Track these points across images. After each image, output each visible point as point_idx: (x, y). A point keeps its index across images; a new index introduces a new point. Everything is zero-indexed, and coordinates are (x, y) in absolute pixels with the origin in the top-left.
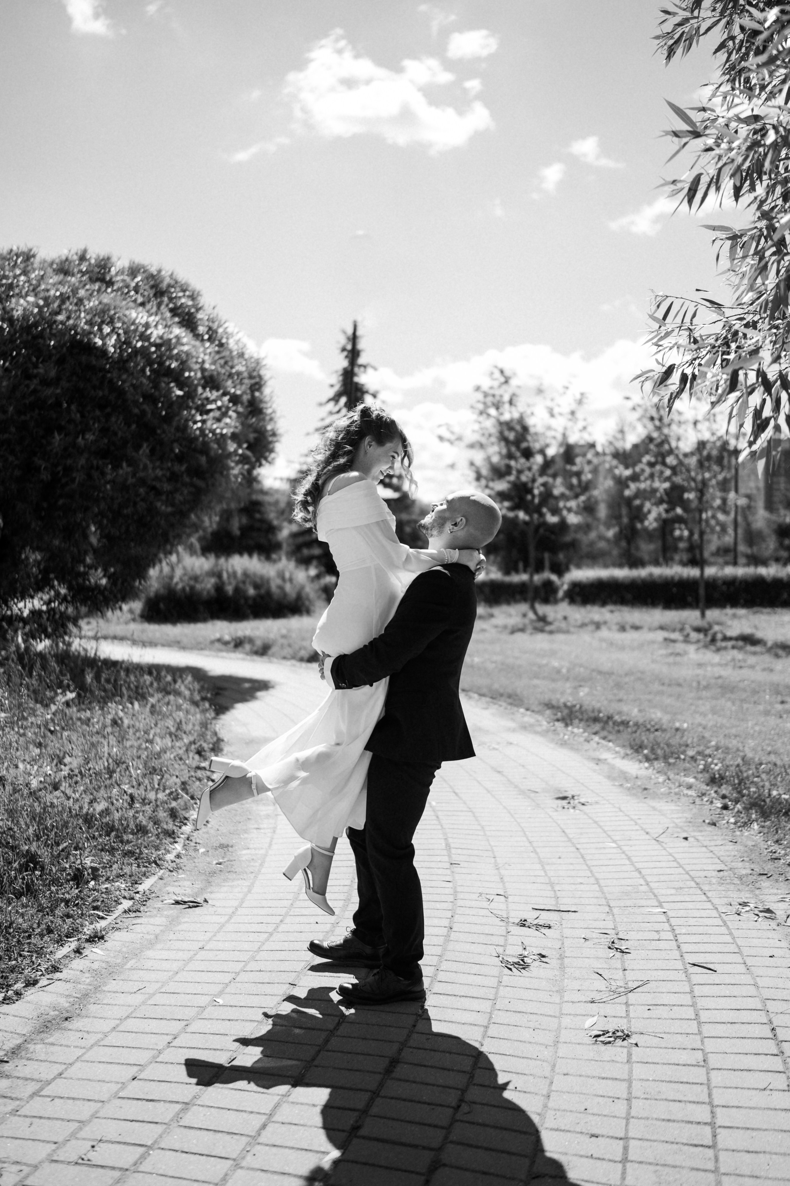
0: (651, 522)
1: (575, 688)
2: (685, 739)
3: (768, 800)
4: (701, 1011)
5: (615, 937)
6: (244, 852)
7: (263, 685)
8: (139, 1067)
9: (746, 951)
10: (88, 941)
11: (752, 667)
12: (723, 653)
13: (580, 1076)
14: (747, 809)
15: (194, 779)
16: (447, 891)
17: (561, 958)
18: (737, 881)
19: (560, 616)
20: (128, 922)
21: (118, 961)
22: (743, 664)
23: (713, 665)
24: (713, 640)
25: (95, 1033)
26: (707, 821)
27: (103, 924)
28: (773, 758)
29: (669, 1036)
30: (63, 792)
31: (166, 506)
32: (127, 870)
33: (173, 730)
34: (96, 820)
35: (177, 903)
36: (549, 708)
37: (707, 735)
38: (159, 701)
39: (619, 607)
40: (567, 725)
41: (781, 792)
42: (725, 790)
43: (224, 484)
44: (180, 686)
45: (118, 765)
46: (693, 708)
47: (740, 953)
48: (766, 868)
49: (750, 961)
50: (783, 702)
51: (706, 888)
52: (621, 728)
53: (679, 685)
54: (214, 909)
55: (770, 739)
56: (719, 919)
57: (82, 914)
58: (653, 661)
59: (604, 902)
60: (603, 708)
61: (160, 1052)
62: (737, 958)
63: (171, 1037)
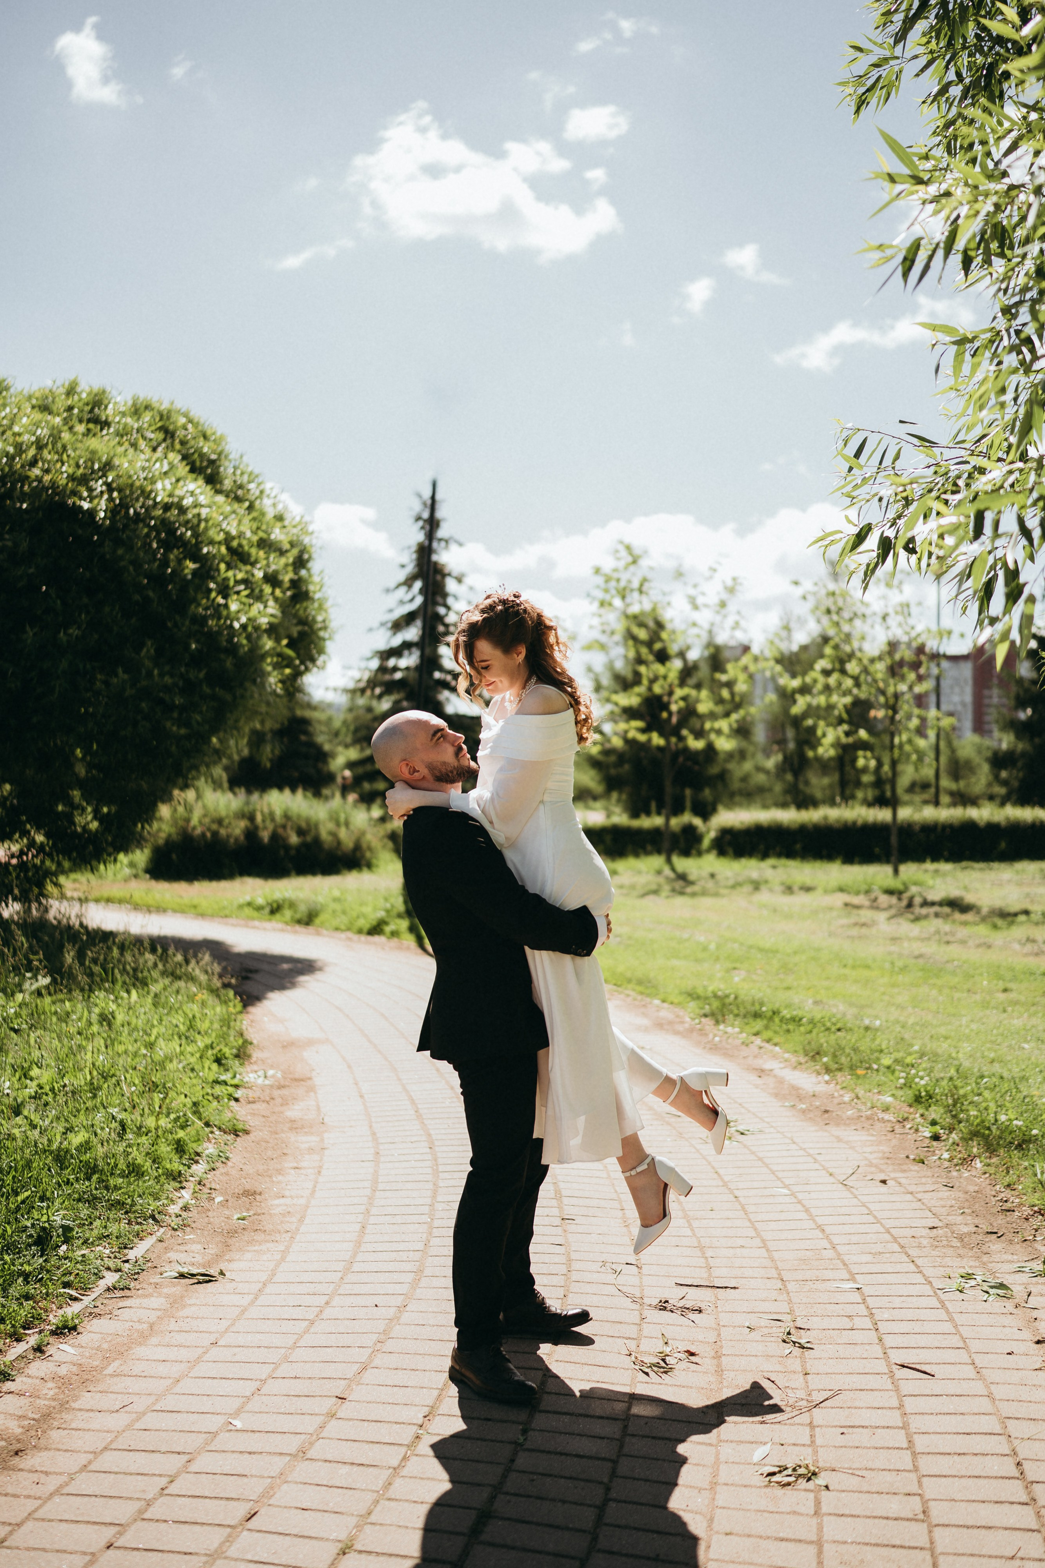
0: (826, 749)
1: (728, 971)
2: (877, 1042)
3: (994, 1128)
4: (915, 1436)
5: (791, 1324)
6: (277, 1202)
7: (306, 967)
8: (117, 1528)
9: (974, 1346)
10: (53, 1333)
11: (963, 942)
12: (924, 923)
13: (749, 1536)
14: (966, 1140)
15: (210, 1098)
16: (557, 1259)
17: (718, 1356)
18: (956, 1243)
19: (705, 873)
20: (112, 1304)
21: (95, 1363)
22: (949, 938)
23: (910, 939)
24: (910, 905)
25: (56, 1473)
26: (912, 1157)
27: (76, 1307)
28: (997, 1068)
29: (872, 1474)
30: (26, 1117)
31: (179, 727)
32: (113, 1228)
33: (182, 1028)
34: (72, 1157)
35: (182, 1276)
36: (693, 999)
37: (907, 1036)
38: (165, 989)
39: (784, 861)
40: (717, 1022)
41: (1012, 1117)
42: (935, 1113)
43: (256, 695)
44: (193, 968)
45: (105, 1078)
46: (886, 998)
47: (966, 1348)
48: (995, 1224)
49: (979, 1360)
50: (1005, 990)
51: (913, 1252)
52: (791, 1027)
53: (868, 967)
54: (234, 1284)
55: (992, 1042)
56: (935, 1299)
57: (47, 1294)
58: (831, 934)
59: (773, 1273)
60: (766, 1000)
61: (149, 1504)
62: (963, 1356)
63: (167, 1479)
